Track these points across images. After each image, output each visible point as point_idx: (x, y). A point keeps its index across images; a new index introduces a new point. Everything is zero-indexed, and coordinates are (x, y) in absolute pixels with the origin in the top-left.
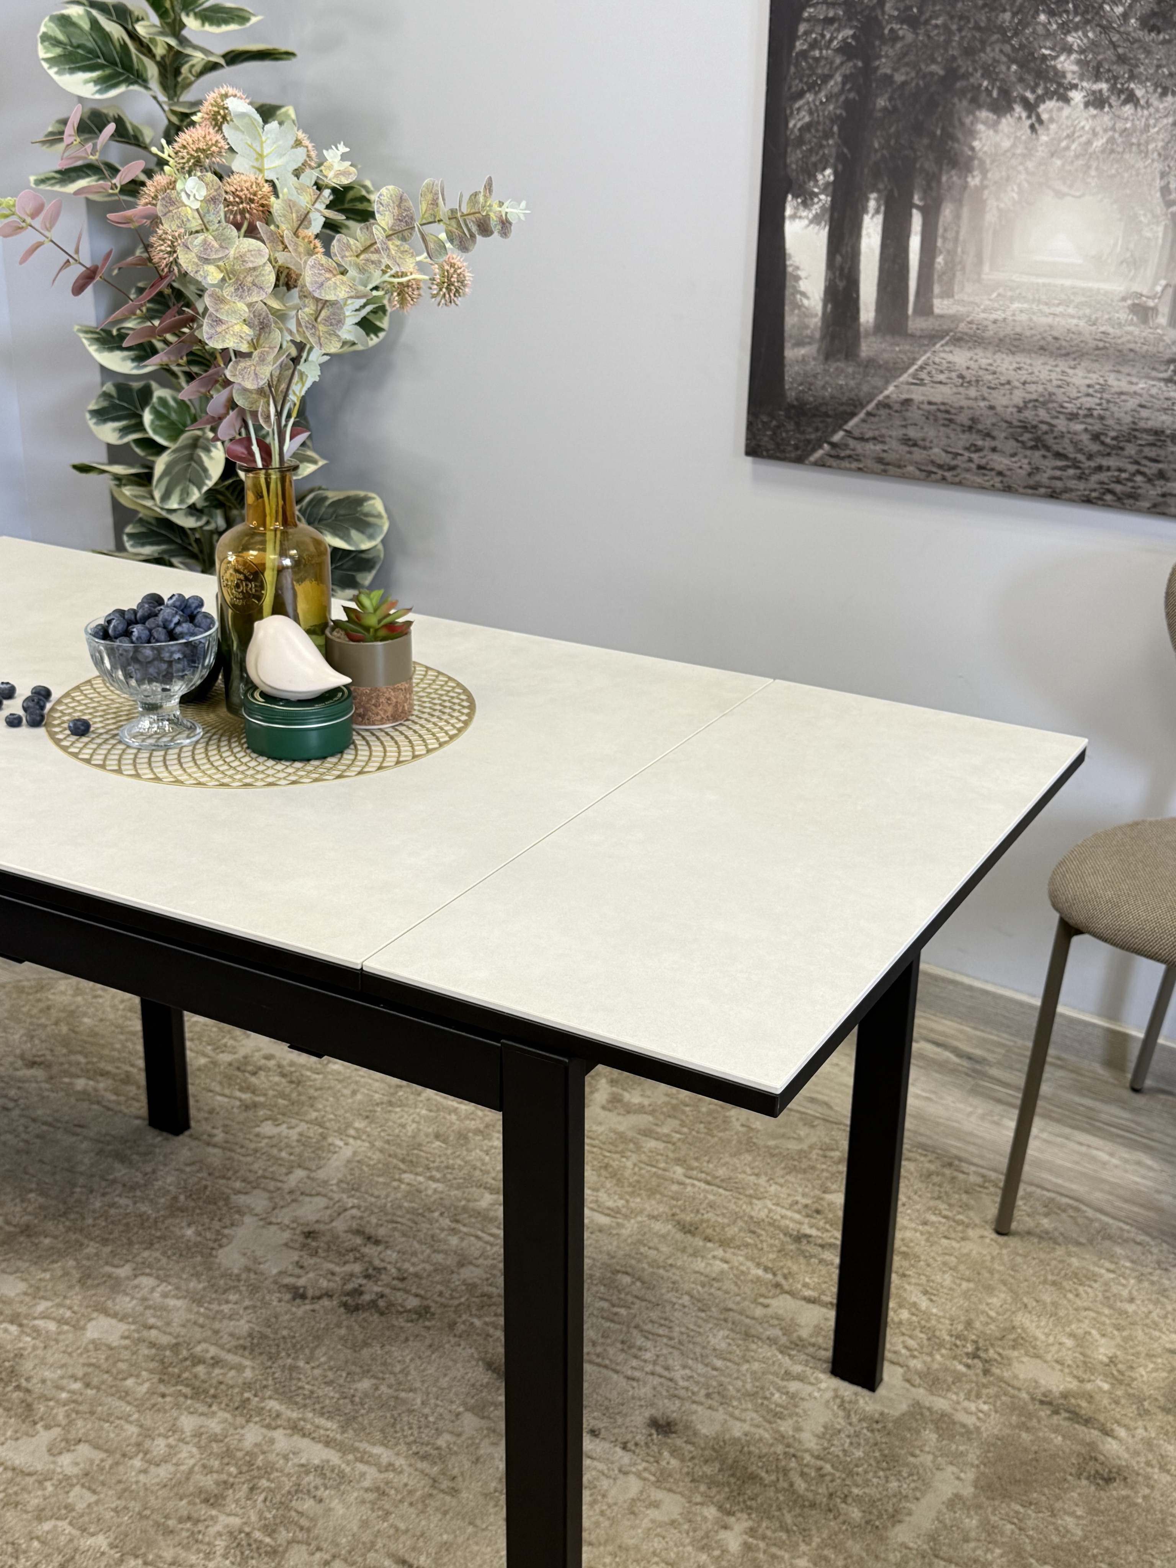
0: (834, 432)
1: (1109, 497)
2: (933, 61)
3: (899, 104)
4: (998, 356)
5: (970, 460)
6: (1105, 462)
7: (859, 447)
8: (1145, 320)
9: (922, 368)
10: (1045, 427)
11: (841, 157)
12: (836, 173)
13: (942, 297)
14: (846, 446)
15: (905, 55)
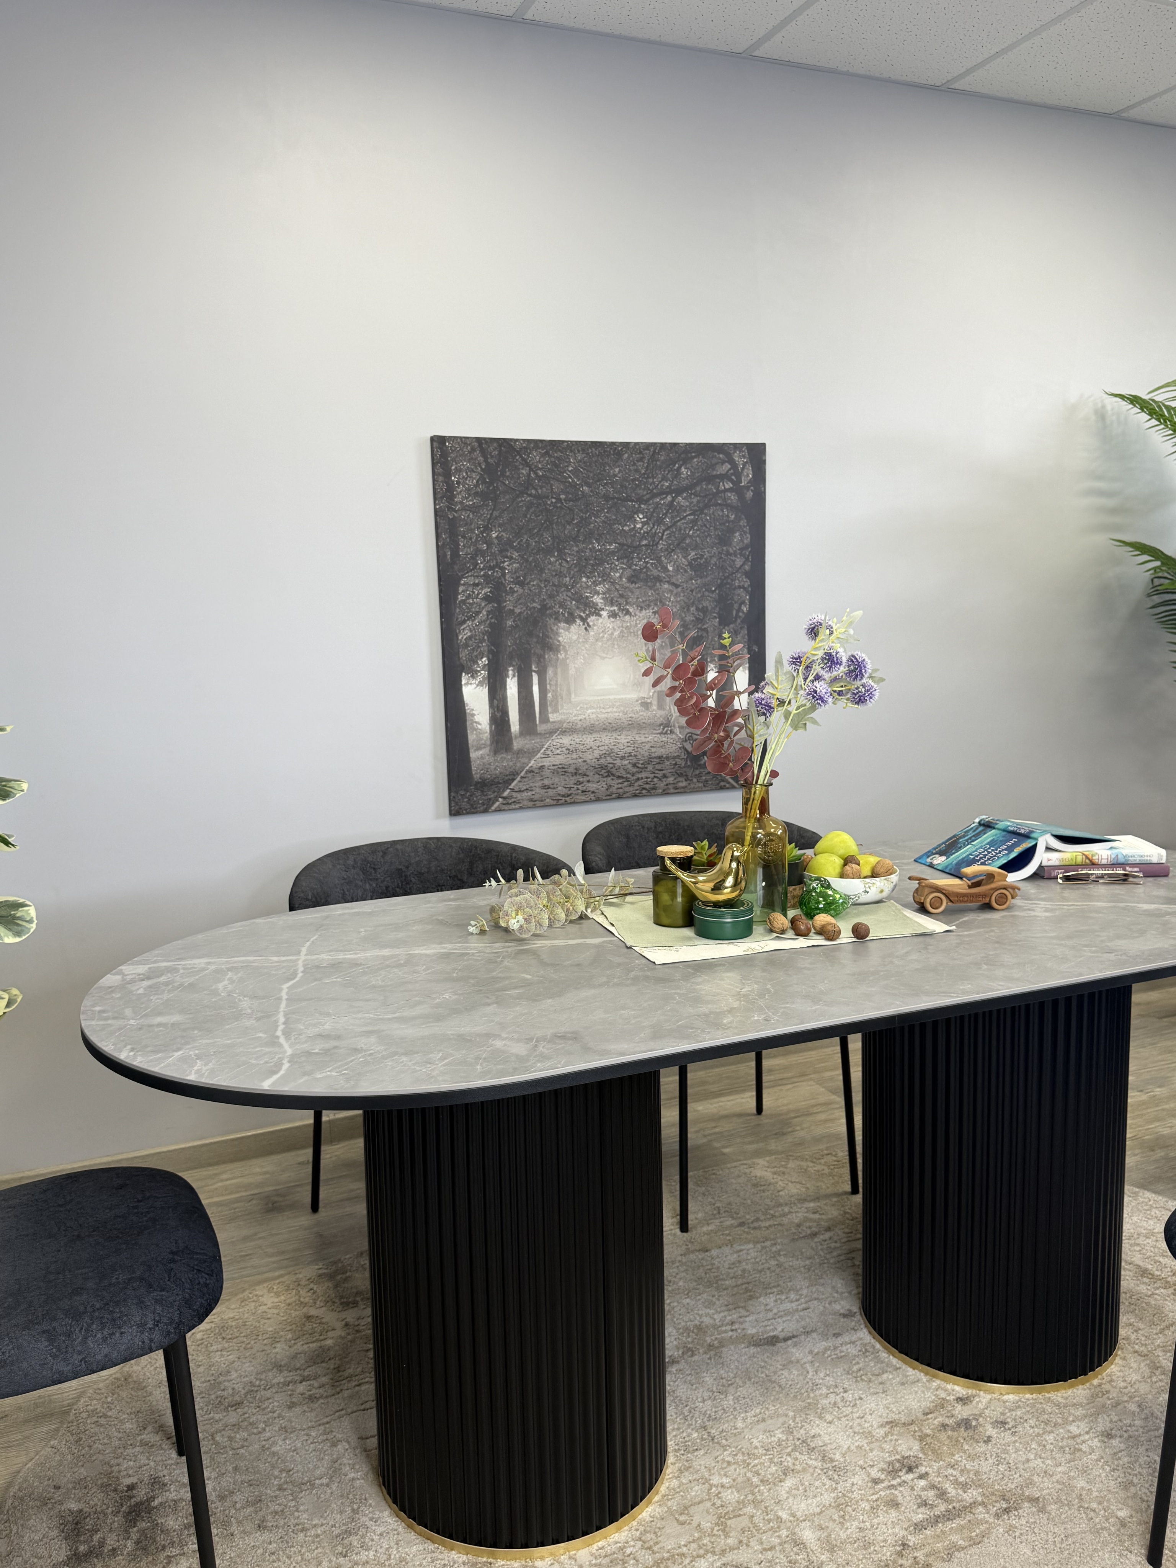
0: (504, 791)
1: (644, 791)
2: (534, 601)
3: (519, 623)
4: (584, 736)
5: (578, 789)
6: (640, 776)
7: (519, 796)
8: (647, 709)
9: (547, 749)
10: (611, 765)
11: (490, 651)
12: (489, 660)
13: (553, 713)
14: (512, 797)
15: (519, 599)
